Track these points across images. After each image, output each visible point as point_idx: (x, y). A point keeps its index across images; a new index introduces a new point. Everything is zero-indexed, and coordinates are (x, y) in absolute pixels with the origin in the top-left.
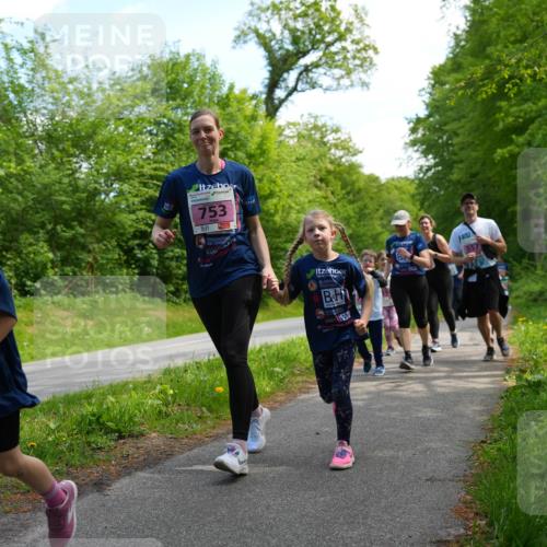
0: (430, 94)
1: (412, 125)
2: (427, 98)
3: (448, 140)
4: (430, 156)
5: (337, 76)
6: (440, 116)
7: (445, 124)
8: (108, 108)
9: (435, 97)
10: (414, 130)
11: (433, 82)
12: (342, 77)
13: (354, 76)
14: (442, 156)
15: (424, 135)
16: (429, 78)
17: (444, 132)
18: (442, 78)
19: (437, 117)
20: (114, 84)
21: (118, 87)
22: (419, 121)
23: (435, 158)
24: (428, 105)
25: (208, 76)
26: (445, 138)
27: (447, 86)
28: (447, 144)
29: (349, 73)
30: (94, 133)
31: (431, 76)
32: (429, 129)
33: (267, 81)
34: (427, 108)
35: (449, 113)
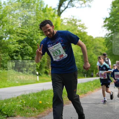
0: (111, 10)
1: (104, 20)
2: (110, 11)
3: (116, 25)
4: (110, 30)
5: (81, 3)
6: (114, 17)
7: (115, 20)
8: (7, 10)
9: (113, 11)
10: (105, 22)
11: (112, 6)
12: (83, 4)
13: (86, 4)
14: (114, 30)
15: (108, 23)
16: (111, 5)
17: (115, 23)
18: (115, 5)
19: (113, 18)
20: (9, 3)
21: (10, 3)
22: (107, 19)
23: (111, 31)
24: (110, 14)
25: (39, 2)
26: (115, 24)
27: (117, 7)
28: (115, 27)
29: (85, 2)
30: (2, 18)
31: (112, 4)
32: (110, 22)
33: (58, 4)
34: (110, 15)
35: (117, 16)
